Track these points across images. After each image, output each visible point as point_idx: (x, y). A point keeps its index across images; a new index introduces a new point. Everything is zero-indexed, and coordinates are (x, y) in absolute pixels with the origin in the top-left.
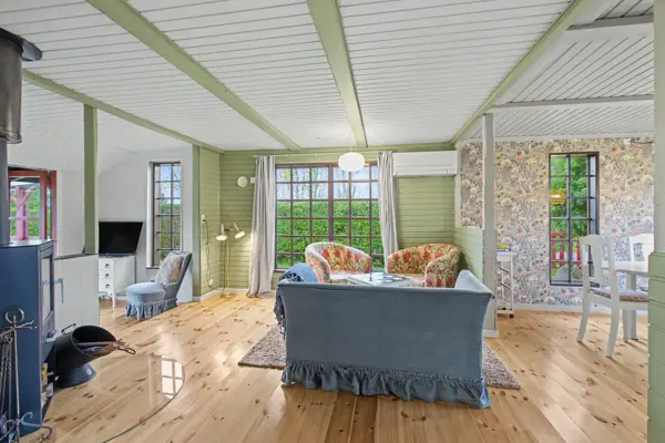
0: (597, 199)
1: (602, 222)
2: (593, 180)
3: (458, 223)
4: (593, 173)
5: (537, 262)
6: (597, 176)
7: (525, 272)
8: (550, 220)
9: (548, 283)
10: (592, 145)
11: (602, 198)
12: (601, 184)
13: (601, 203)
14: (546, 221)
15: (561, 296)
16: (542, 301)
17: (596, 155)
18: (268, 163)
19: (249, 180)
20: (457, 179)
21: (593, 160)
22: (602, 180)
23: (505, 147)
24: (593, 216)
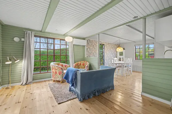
3: (86, 56)
6: (104, 48)
13: (105, 53)
17: (104, 45)
18: (31, 34)
19: (21, 39)
20: (86, 47)
21: (104, 46)
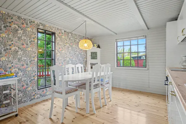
0: (55, 51)
1: (56, 60)
2: (54, 43)
4: (54, 41)
5: (32, 80)
6: (55, 42)
7: (25, 86)
8: (38, 59)
9: (37, 90)
10: (53, 30)
11: (56, 51)
12: (56, 45)
13: (56, 53)
14: (36, 59)
15: (42, 93)
16: (34, 98)
17: (55, 34)
21: (53, 37)
22: (56, 44)
23: (14, 18)
24: (53, 58)
